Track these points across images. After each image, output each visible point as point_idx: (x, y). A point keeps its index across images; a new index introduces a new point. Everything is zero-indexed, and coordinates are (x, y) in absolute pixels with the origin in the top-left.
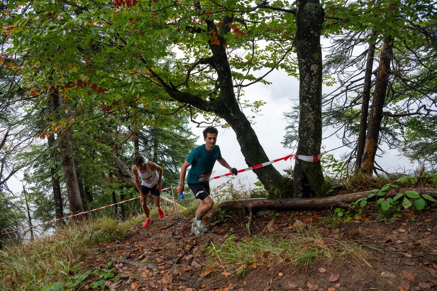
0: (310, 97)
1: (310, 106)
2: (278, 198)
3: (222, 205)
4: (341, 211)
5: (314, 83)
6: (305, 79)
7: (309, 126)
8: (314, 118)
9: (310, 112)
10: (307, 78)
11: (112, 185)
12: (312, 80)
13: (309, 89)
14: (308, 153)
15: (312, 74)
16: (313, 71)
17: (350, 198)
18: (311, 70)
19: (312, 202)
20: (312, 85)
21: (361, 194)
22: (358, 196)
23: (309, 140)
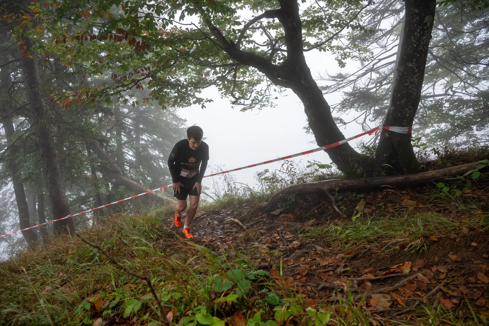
0: (418, 55)
1: (416, 67)
2: (363, 177)
3: (287, 190)
4: (446, 186)
5: (425, 39)
6: (416, 34)
7: (411, 92)
8: (418, 81)
9: (415, 73)
10: (418, 33)
11: (97, 183)
12: (423, 35)
13: (418, 46)
14: (404, 124)
15: (425, 28)
16: (426, 24)
17: (454, 171)
18: (425, 22)
19: (406, 178)
20: (423, 41)
21: (467, 166)
22: (463, 168)
23: (407, 108)
